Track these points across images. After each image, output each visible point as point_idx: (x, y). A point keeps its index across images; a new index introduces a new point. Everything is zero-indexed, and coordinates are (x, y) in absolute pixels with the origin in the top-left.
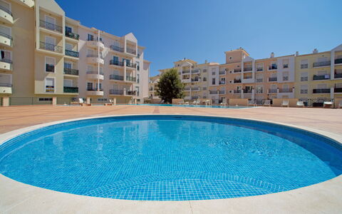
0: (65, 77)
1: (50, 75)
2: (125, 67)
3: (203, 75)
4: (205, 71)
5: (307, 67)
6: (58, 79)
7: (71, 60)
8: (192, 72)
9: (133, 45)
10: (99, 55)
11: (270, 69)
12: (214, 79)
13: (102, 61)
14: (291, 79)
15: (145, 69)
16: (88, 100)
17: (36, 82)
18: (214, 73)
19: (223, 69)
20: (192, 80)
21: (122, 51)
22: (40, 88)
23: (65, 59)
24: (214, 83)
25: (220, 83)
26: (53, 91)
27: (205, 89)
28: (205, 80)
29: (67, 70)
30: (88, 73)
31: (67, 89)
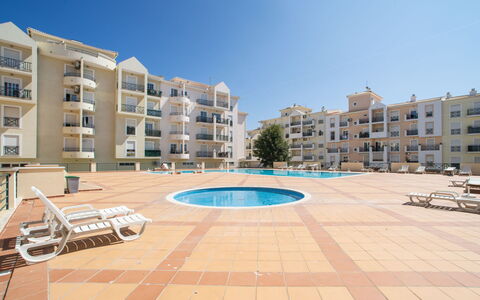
0: (146, 139)
1: (131, 138)
2: (215, 124)
3: (318, 128)
4: (321, 122)
5: (459, 116)
6: (139, 142)
7: (153, 120)
8: (304, 123)
9: (225, 96)
10: (184, 112)
11: (408, 118)
12: (333, 133)
13: (187, 119)
14: (437, 132)
15: (240, 122)
16: (173, 165)
17: (117, 147)
18: (332, 125)
19: (345, 120)
20: (304, 135)
21: (211, 104)
22: (121, 152)
23: (146, 119)
24: (333, 138)
25: (341, 138)
26: (134, 155)
27: (321, 146)
28: (321, 133)
29: (149, 132)
30: (171, 133)
31: (148, 153)
